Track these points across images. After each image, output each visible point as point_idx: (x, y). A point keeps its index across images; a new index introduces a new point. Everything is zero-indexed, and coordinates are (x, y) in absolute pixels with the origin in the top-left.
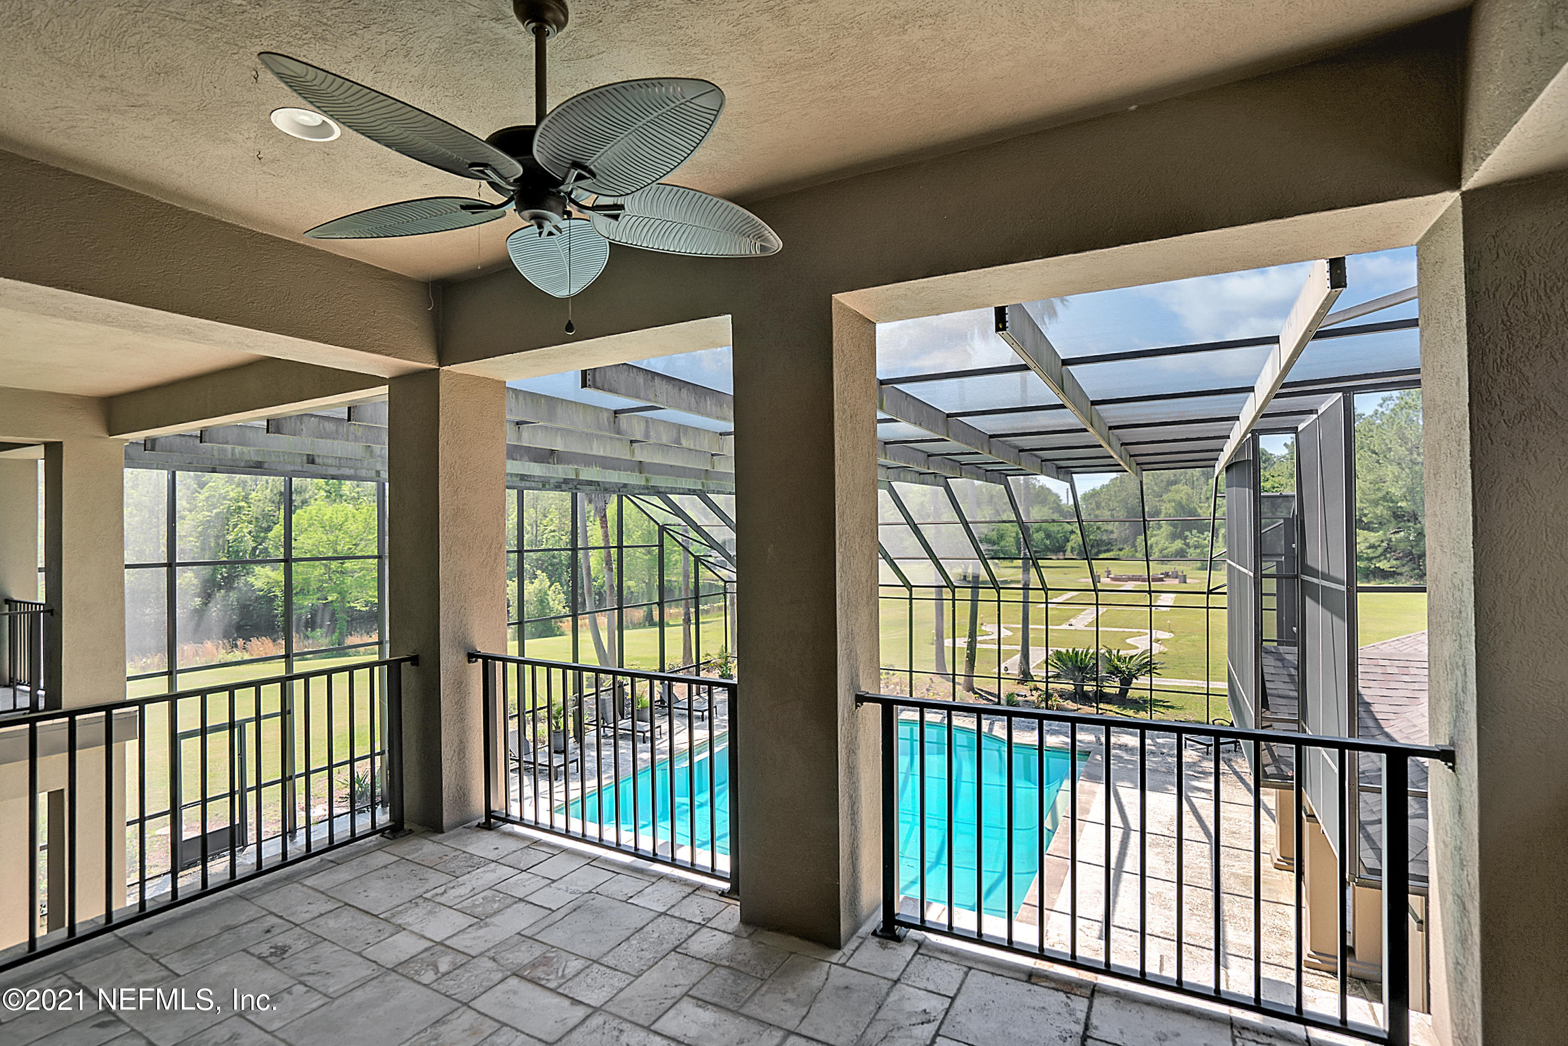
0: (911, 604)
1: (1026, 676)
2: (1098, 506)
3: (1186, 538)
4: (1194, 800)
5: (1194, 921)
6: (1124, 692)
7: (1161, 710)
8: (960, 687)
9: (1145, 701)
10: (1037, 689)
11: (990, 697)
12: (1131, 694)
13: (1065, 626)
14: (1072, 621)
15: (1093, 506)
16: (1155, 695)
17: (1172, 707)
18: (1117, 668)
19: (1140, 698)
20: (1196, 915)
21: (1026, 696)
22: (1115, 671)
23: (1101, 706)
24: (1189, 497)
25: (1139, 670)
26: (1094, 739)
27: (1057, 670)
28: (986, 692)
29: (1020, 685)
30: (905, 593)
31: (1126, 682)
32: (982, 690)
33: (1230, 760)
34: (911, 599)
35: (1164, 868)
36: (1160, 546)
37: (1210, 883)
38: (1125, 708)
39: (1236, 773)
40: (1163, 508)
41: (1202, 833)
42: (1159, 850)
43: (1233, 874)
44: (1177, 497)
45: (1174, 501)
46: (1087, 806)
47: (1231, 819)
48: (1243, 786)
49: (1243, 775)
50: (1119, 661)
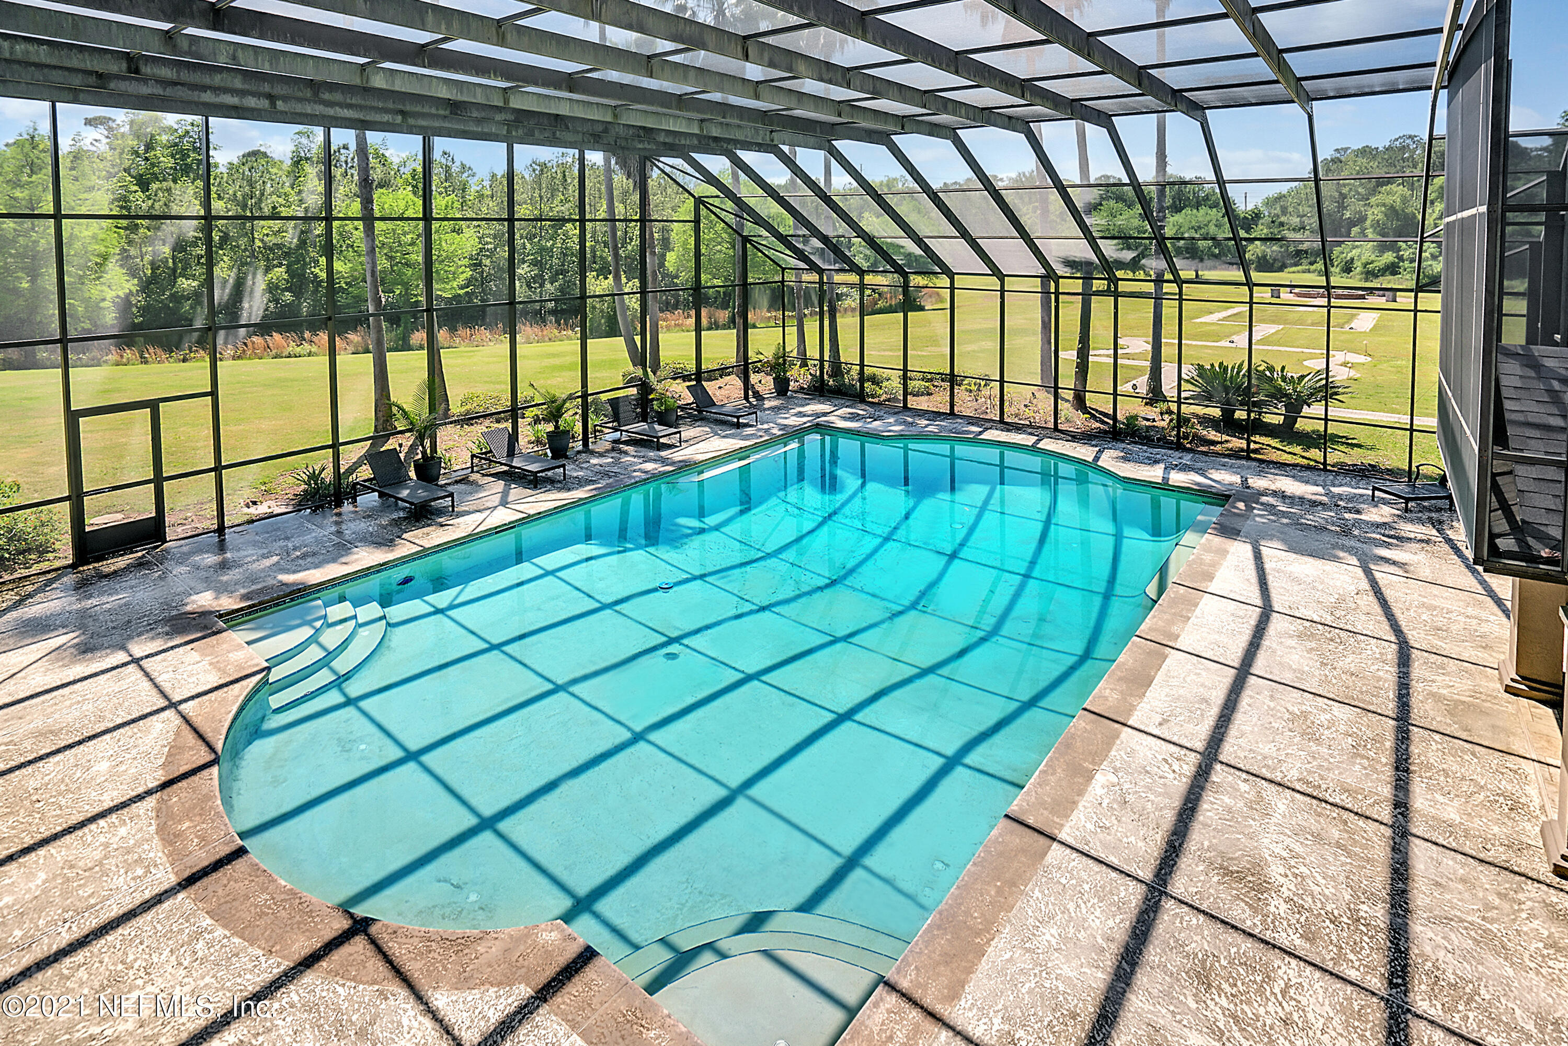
0: (1002, 297)
1: (1155, 395)
2: (1284, 211)
3: (1399, 250)
4: (1378, 575)
5: (1357, 767)
6: (1290, 421)
7: (1342, 448)
8: (1067, 405)
9: (1319, 436)
10: (1170, 412)
11: (1106, 419)
12: (1301, 425)
13: (1225, 343)
14: (1234, 338)
15: (1278, 211)
16: (1332, 429)
17: (1359, 446)
18: (1280, 390)
19: (1313, 432)
20: (1363, 757)
21: (1154, 420)
22: (1278, 394)
23: (1257, 438)
24: (1405, 200)
25: (1312, 394)
26: (1239, 481)
27: (1198, 389)
28: (1101, 413)
29: (1149, 407)
30: (994, 282)
31: (1294, 407)
32: (1097, 411)
33: (1441, 522)
34: (1002, 291)
35: (1317, 673)
36: (1364, 259)
37: (1391, 705)
38: (1289, 444)
39: (1449, 541)
40: (1369, 213)
41: (1386, 626)
42: (1313, 645)
43: (1432, 695)
44: (1389, 200)
45: (1384, 205)
46: (1211, 569)
47: (1435, 608)
48: (1458, 560)
49: (1459, 544)
50: (1284, 380)
